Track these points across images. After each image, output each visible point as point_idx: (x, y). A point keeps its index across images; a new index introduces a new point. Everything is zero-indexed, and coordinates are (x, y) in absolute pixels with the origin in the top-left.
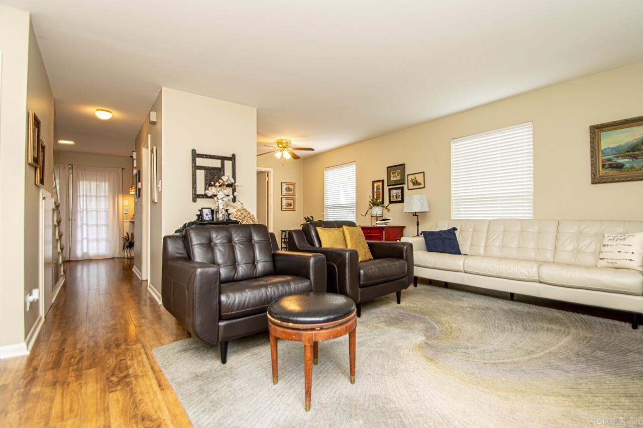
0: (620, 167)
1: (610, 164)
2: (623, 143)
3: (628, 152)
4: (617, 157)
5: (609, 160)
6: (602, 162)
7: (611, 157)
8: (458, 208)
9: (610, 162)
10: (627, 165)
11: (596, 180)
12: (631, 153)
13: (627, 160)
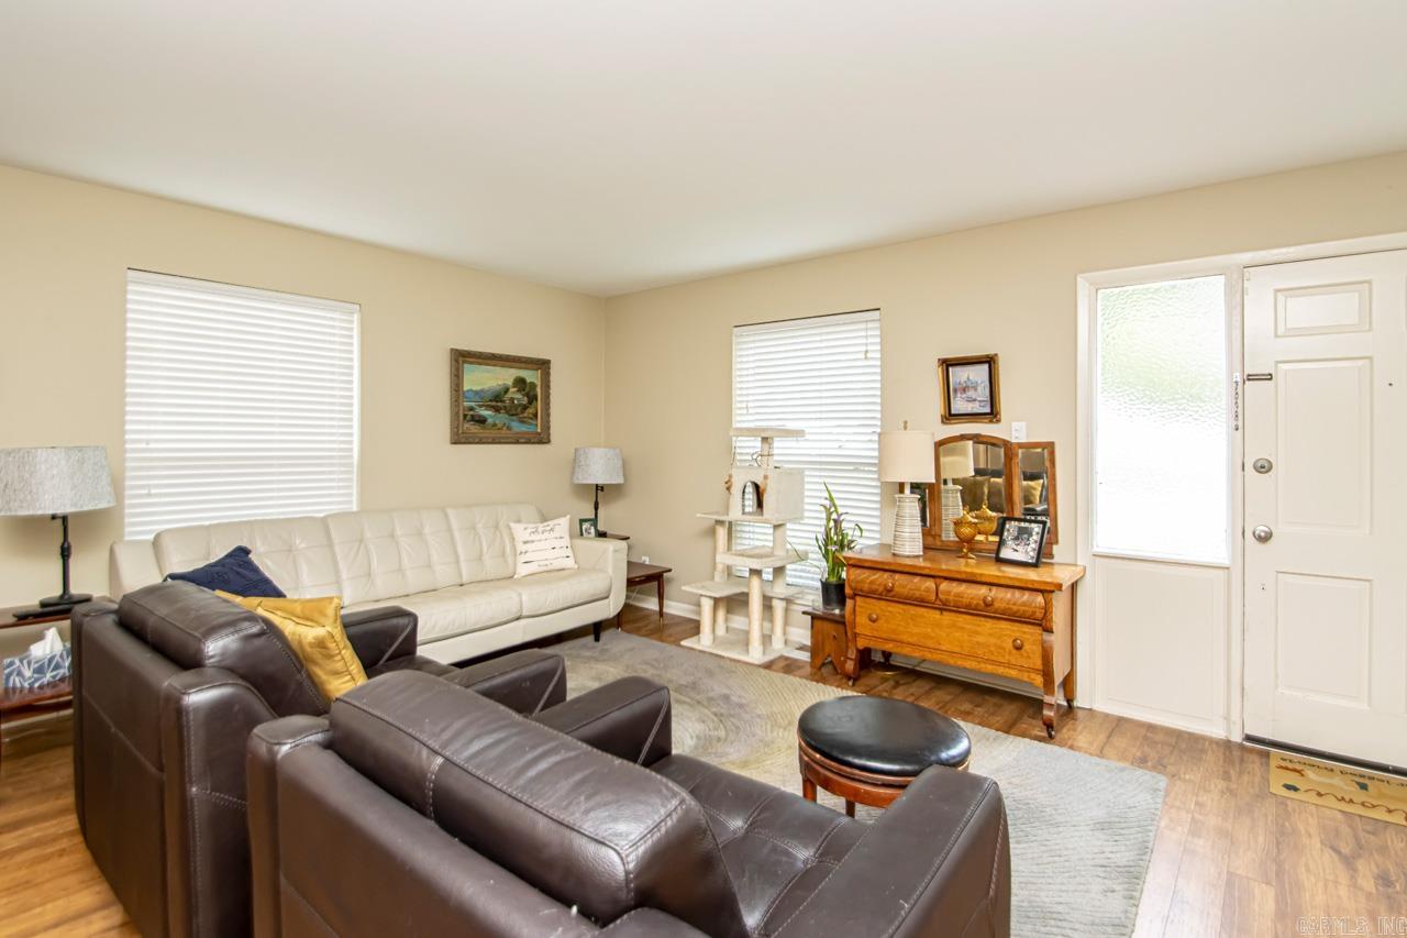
0: (482, 421)
1: (472, 416)
2: (486, 387)
3: (491, 401)
4: (480, 406)
5: (471, 409)
6: (464, 410)
7: (473, 404)
8: (149, 486)
9: (471, 413)
10: (490, 421)
11: (458, 438)
12: (494, 403)
13: (490, 413)
